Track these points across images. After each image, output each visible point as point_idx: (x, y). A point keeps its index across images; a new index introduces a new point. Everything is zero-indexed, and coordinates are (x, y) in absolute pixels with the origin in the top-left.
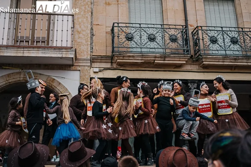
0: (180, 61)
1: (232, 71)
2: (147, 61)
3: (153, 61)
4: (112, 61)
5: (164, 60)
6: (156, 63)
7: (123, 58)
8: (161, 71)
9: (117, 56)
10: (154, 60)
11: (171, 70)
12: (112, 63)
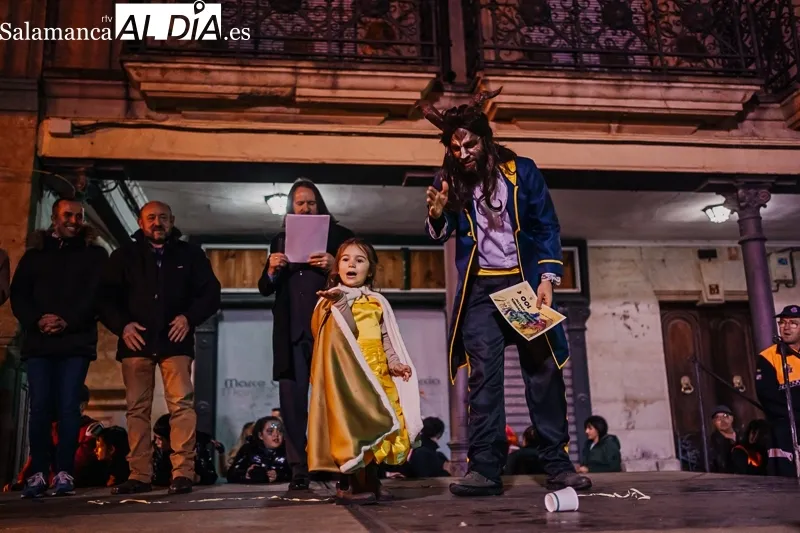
0: (395, 89)
1: (609, 137)
2: (263, 89)
3: (289, 90)
4: (128, 93)
5: (334, 87)
6: (300, 96)
7: (163, 74)
8: (329, 133)
9: (135, 68)
10: (294, 87)
11: (370, 131)
12: (129, 101)
